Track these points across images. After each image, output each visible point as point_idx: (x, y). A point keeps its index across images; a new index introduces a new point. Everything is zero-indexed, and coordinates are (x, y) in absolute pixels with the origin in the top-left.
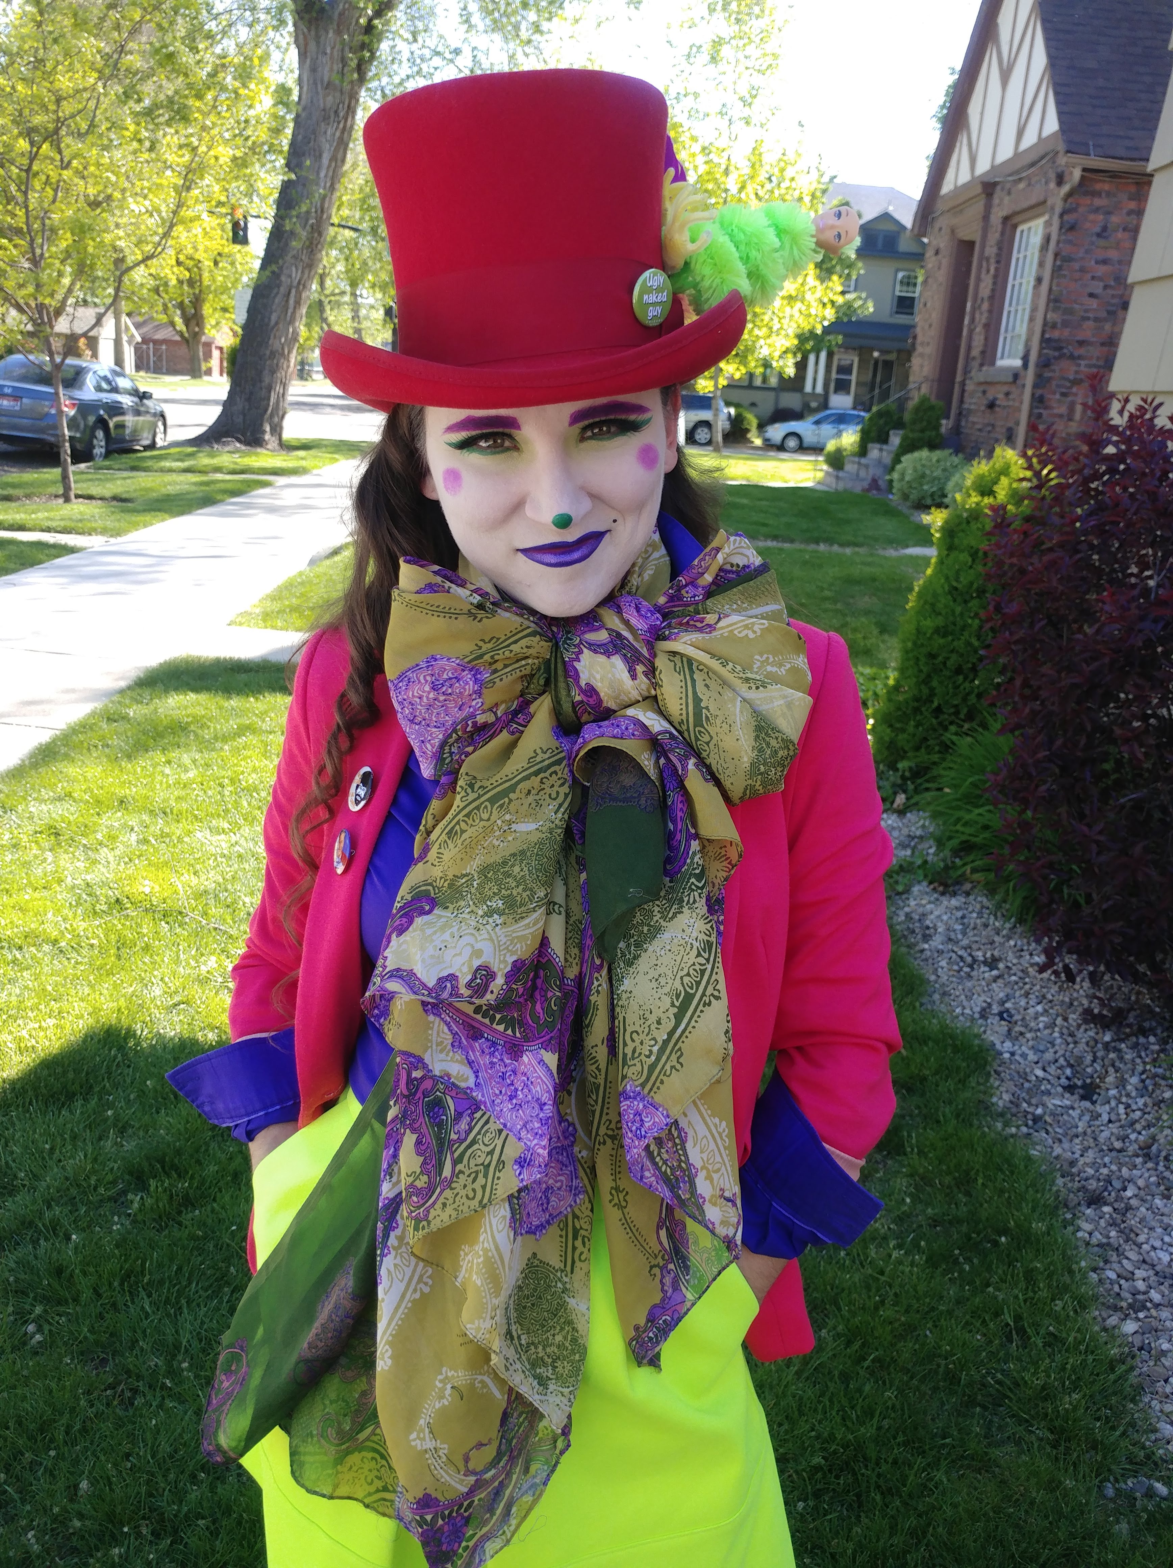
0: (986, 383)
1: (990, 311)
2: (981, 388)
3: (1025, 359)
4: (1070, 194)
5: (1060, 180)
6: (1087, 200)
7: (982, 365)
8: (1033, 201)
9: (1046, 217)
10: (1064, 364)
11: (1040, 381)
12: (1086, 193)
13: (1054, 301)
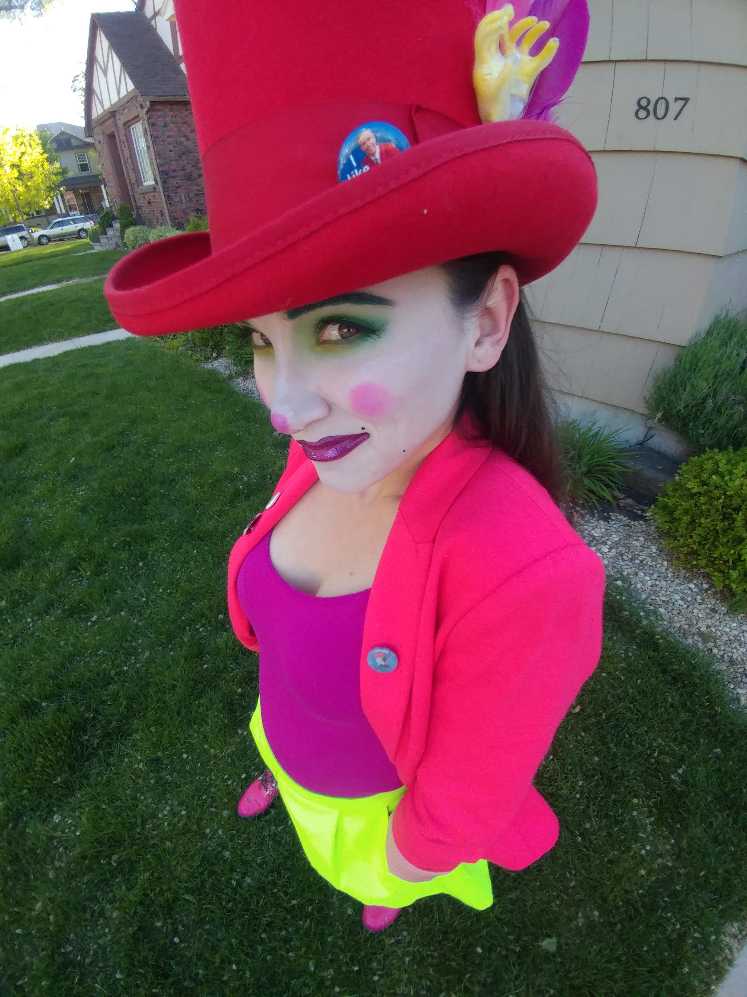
0: (143, 193)
1: (133, 163)
2: (142, 196)
3: (155, 180)
4: (147, 112)
5: (142, 107)
6: (155, 113)
7: (138, 186)
8: (133, 116)
9: (141, 122)
10: (171, 180)
11: (166, 189)
12: (153, 111)
13: (158, 155)
